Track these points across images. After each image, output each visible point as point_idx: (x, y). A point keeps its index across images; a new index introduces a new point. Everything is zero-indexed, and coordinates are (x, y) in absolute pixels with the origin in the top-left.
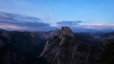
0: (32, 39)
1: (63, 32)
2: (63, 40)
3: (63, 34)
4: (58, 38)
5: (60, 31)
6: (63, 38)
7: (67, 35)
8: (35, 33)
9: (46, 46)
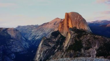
0: (12, 40)
1: (68, 23)
2: (69, 37)
3: (68, 27)
4: (59, 36)
5: (62, 22)
6: (69, 35)
7: (76, 27)
8: (16, 30)
9: (38, 52)
